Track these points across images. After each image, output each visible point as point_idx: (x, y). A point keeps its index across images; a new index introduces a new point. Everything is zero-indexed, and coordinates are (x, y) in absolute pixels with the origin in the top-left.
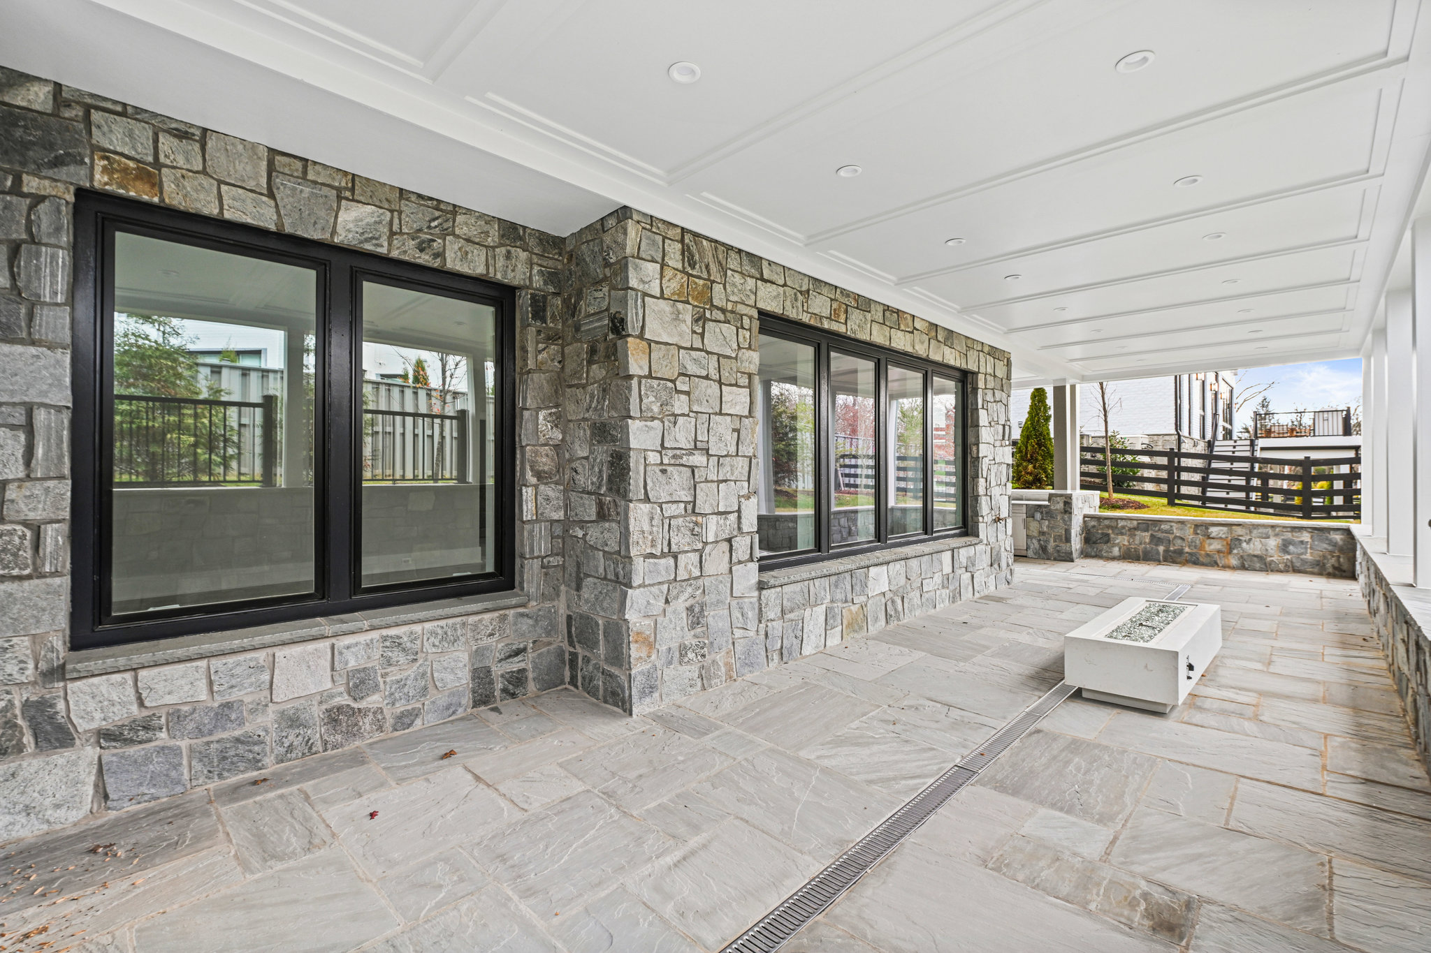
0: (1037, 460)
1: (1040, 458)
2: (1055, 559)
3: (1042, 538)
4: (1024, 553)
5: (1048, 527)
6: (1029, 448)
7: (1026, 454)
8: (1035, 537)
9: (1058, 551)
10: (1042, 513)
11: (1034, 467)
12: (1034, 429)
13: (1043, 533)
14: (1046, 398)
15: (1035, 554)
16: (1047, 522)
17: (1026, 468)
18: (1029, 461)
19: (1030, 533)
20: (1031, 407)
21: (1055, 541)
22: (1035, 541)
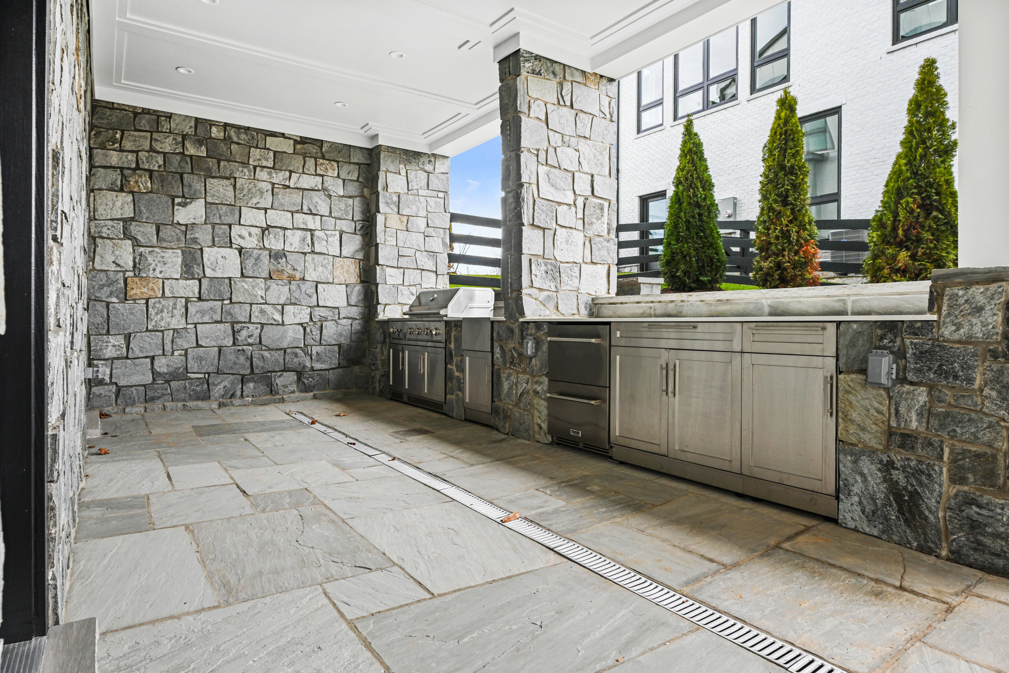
0: (919, 240)
1: (927, 235)
2: (957, 558)
3: (897, 457)
4: (825, 507)
5: (927, 413)
6: (902, 215)
7: (895, 229)
8: (872, 452)
9: (974, 526)
10: (899, 355)
11: (913, 257)
12: (915, 174)
13: (907, 440)
14: (944, 104)
15: (871, 517)
16: (922, 396)
17: (894, 258)
18: (901, 245)
19: (852, 434)
20: (910, 131)
21: (957, 478)
22: (867, 466)
